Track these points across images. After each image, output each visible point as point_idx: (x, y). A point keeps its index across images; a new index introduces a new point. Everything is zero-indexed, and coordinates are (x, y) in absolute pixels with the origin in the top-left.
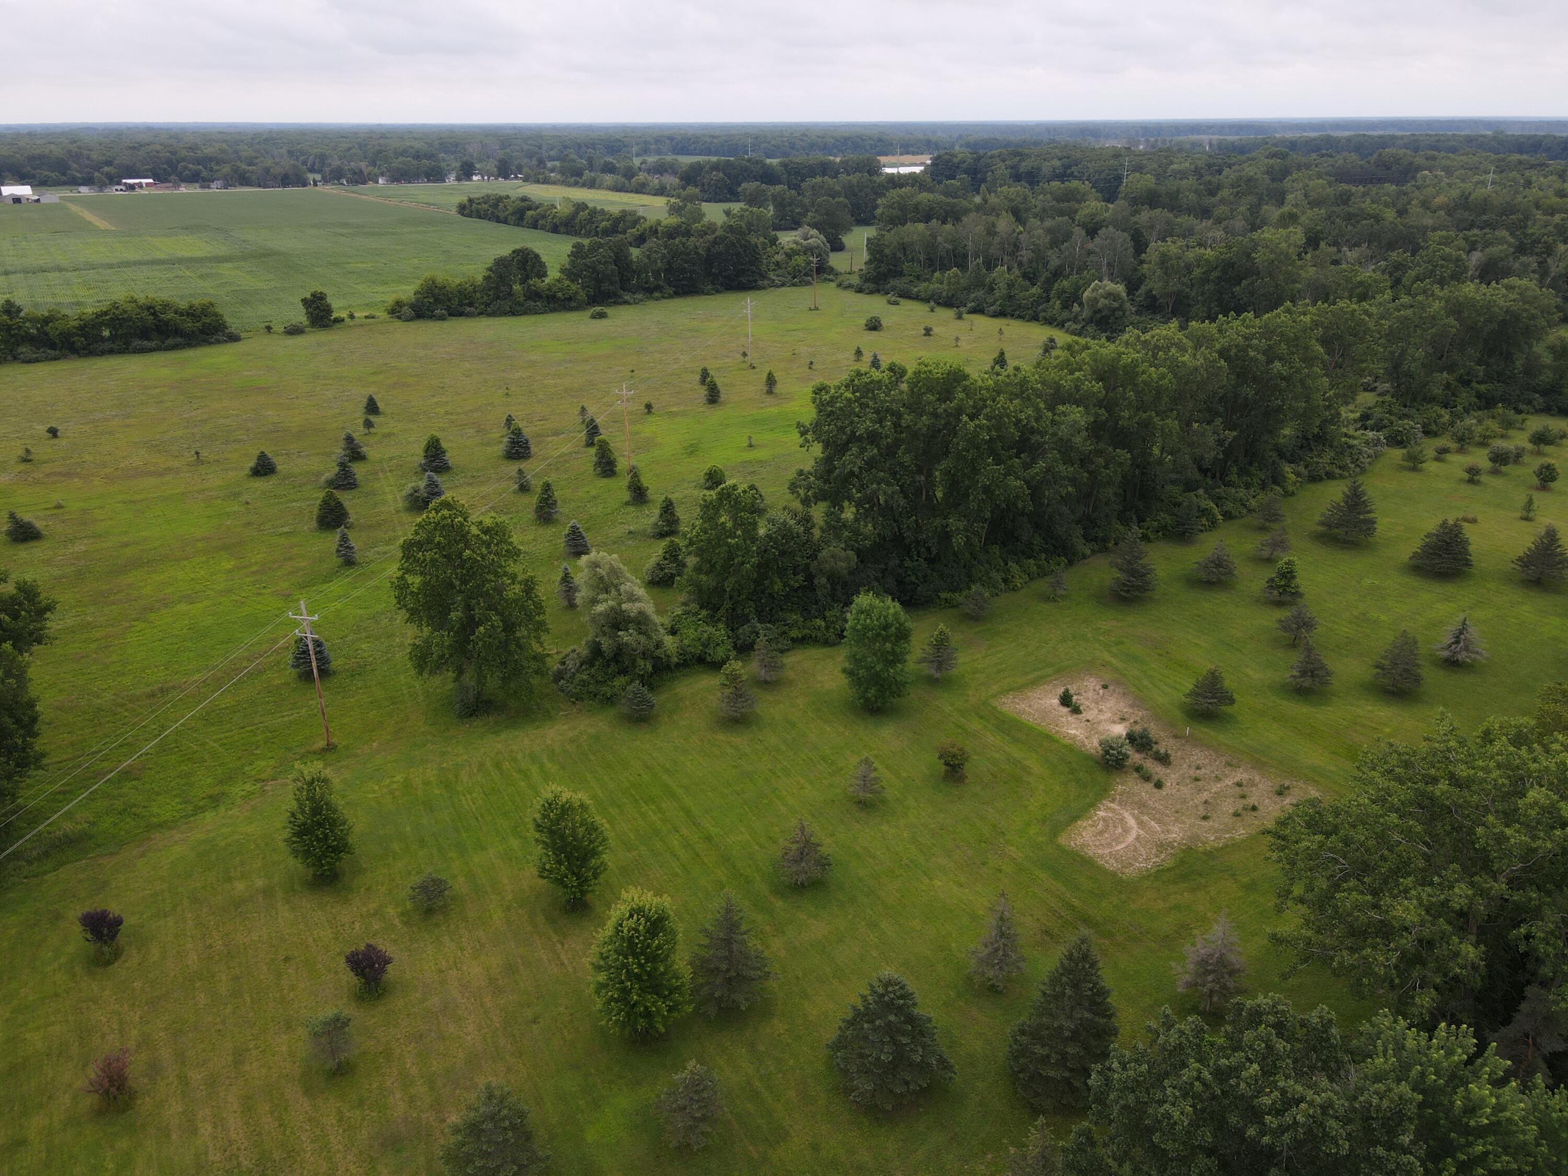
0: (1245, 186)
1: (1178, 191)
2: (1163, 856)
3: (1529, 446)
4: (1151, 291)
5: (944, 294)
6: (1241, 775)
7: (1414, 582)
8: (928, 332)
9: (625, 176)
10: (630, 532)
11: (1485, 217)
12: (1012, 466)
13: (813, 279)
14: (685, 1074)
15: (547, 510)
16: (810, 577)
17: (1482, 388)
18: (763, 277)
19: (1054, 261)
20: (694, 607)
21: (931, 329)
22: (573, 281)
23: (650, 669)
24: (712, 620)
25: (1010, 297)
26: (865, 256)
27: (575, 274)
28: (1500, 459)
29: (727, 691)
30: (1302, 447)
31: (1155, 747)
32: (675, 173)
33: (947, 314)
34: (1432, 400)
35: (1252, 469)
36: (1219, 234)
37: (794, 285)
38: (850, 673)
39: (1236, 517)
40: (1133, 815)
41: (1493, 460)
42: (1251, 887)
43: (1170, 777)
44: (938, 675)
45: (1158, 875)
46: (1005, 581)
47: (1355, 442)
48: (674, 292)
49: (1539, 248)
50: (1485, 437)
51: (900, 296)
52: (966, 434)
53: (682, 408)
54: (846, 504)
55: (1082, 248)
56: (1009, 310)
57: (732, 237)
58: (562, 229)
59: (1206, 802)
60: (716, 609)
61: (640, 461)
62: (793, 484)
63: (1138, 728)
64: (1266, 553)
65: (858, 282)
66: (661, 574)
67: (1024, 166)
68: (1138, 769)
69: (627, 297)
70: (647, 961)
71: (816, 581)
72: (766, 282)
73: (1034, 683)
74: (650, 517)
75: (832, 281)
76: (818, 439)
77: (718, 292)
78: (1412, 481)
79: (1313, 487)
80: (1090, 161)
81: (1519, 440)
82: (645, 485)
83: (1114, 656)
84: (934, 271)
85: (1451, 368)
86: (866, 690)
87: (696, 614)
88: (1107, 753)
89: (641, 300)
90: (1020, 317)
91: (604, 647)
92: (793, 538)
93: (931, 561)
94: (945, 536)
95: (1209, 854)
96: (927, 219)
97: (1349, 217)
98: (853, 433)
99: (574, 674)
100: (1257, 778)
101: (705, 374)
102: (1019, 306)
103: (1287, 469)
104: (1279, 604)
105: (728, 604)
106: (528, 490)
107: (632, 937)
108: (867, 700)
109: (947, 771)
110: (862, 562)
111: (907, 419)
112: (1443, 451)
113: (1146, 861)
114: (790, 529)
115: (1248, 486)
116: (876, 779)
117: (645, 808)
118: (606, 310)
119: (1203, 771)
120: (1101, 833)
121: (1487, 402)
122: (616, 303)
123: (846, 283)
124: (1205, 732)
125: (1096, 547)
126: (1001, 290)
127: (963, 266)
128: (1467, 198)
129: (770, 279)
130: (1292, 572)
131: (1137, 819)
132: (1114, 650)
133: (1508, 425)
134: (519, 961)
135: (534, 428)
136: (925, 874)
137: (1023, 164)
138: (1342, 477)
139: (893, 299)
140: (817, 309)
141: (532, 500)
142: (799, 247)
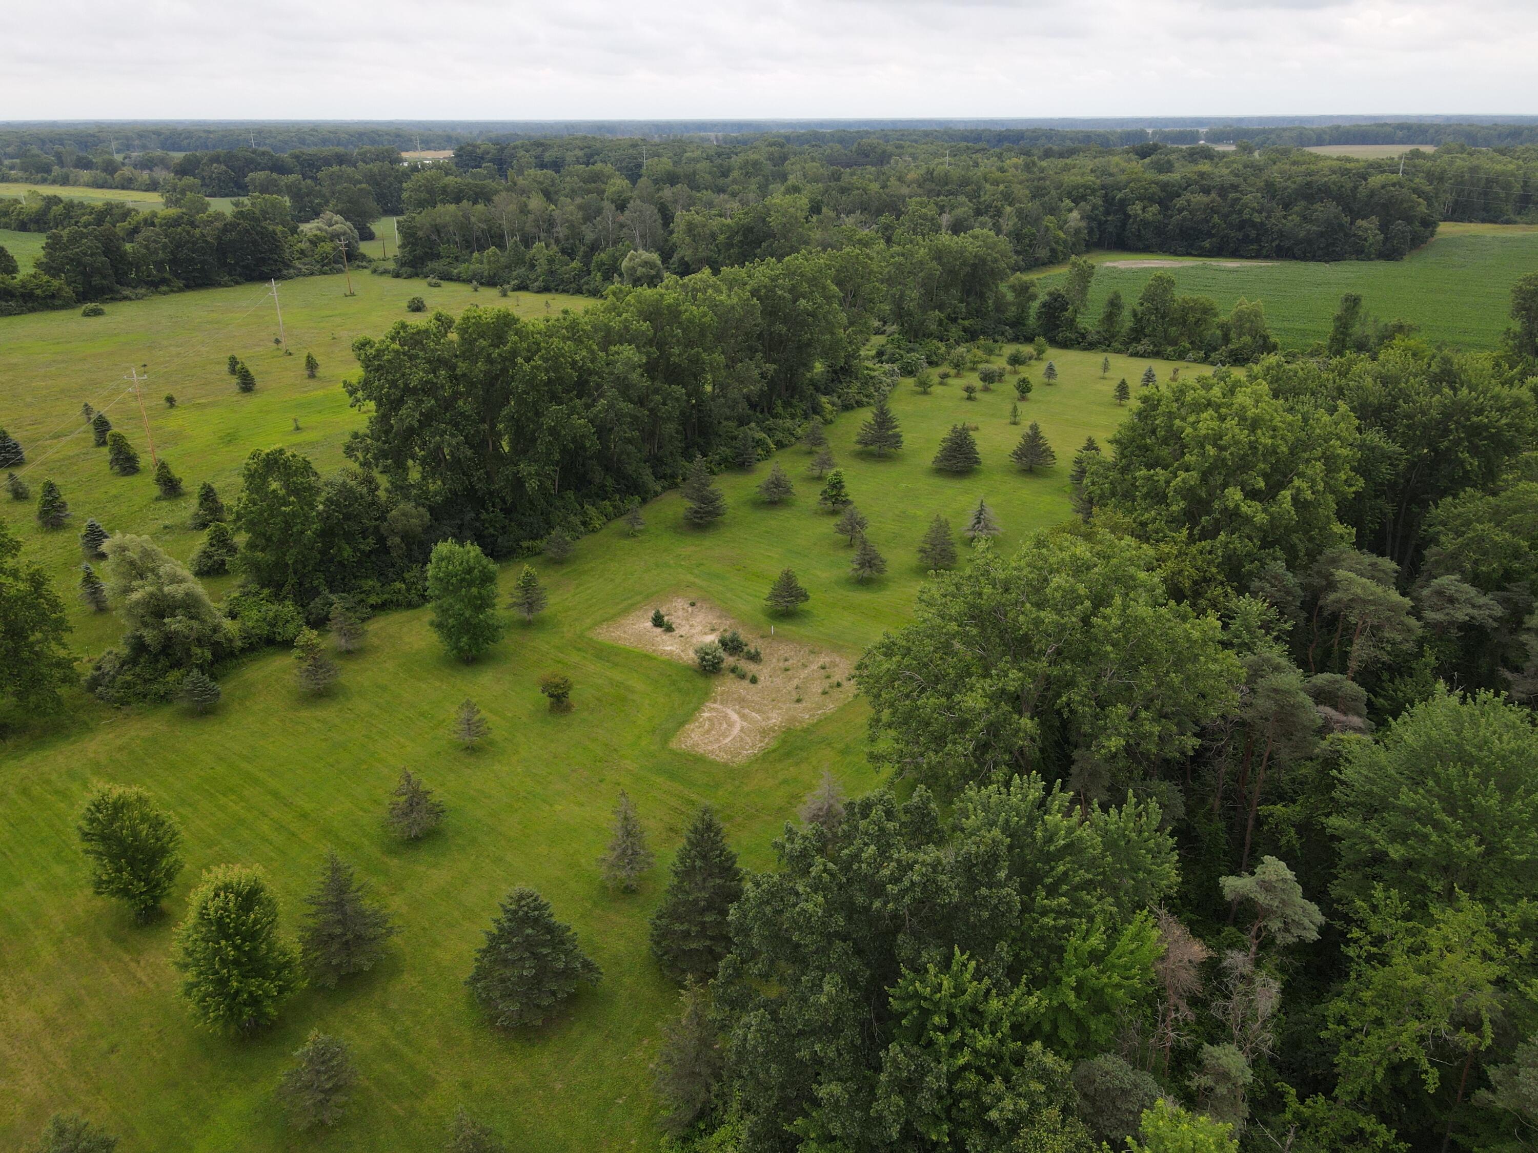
0: (752, 169)
1: (694, 173)
2: (766, 740)
3: (1009, 368)
4: (683, 258)
5: (486, 273)
6: (823, 659)
7: (939, 481)
9: (105, 170)
10: (166, 527)
11: (947, 188)
12: (575, 407)
13: (344, 267)
14: (309, 1046)
15: (54, 514)
16: (381, 540)
17: (966, 323)
18: (288, 266)
19: (590, 237)
20: (254, 587)
22: (53, 276)
23: (210, 657)
24: (277, 597)
25: (552, 272)
26: (397, 239)
27: (55, 269)
28: (988, 378)
29: (305, 666)
30: (833, 381)
31: (746, 649)
32: (167, 167)
33: (491, 292)
34: (930, 335)
35: (794, 401)
36: (736, 205)
37: (325, 273)
38: (439, 626)
39: (786, 446)
40: (735, 710)
41: (984, 379)
42: (846, 751)
43: (762, 671)
44: (531, 617)
45: (766, 757)
46: (584, 523)
47: (876, 373)
48: (185, 285)
49: (992, 212)
50: (975, 363)
51: (441, 278)
52: (524, 376)
53: (211, 399)
54: (410, 462)
55: (614, 222)
56: (552, 285)
57: (245, 224)
58: (32, 226)
59: (797, 688)
60: (280, 586)
61: (167, 454)
62: (348, 447)
63: (728, 635)
64: (816, 472)
65: (394, 267)
66: (210, 563)
67: (548, 156)
68: (733, 670)
69: (127, 292)
70: (244, 940)
71: (389, 543)
72: (292, 271)
73: (626, 612)
74: (189, 507)
75: (365, 267)
76: (369, 397)
77: (237, 283)
78: (925, 402)
79: (847, 414)
80: (610, 151)
81: (999, 363)
82: (177, 476)
83: (697, 576)
84: (472, 252)
85: (941, 307)
86: (458, 640)
87: (257, 593)
88: (703, 659)
90: (565, 291)
91: (148, 640)
92: (356, 499)
93: (507, 511)
94: (518, 483)
95: (806, 731)
96: (458, 200)
97: (843, 191)
98: (406, 385)
99: (114, 677)
100: (837, 659)
101: (233, 362)
102: (562, 281)
103: (824, 399)
104: (834, 513)
105: (292, 579)
106: (26, 498)
107: (221, 918)
108: (460, 650)
109: (552, 703)
110: (436, 520)
111: (462, 367)
112: (945, 376)
113: (753, 747)
114: (351, 490)
115: (793, 417)
116: (480, 720)
117: (223, 800)
118: (101, 307)
119: (791, 661)
120: (708, 731)
121: (971, 336)
122: (113, 299)
123: (381, 269)
124: (787, 628)
125: (666, 484)
126: (542, 266)
127: (501, 246)
128: (932, 174)
129: (294, 268)
130: (840, 482)
131: (738, 713)
132: (696, 571)
133: (990, 352)
134: (83, 992)
135: (25, 433)
136: (544, 801)
137: (547, 154)
138: (869, 404)
139: (434, 281)
140: (353, 295)
141: (33, 508)
142: (324, 234)
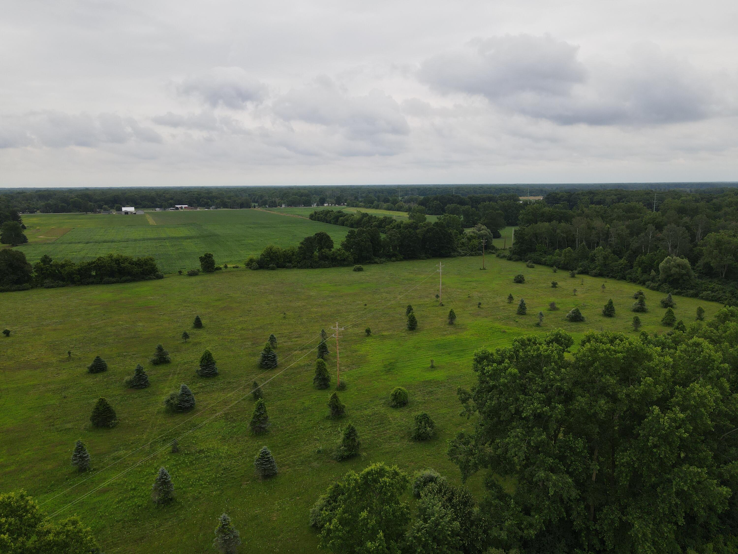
4: (707, 263)
5: (562, 262)
8: (554, 285)
10: (318, 452)
13: (483, 253)
18: (454, 250)
19: (634, 245)
21: (556, 284)
22: (347, 250)
25: (605, 265)
26: (513, 240)
27: (348, 247)
32: (417, 202)
33: (566, 274)
37: (472, 255)
48: (404, 258)
51: (534, 263)
53: (390, 333)
55: (653, 237)
56: (605, 273)
57: (437, 229)
65: (509, 254)
67: (596, 199)
69: (377, 260)
72: (456, 253)
74: (338, 438)
75: (494, 253)
77: (428, 258)
82: (344, 404)
84: (555, 249)
89: (385, 262)
90: (612, 277)
96: (550, 220)
101: (409, 309)
102: (612, 271)
118: (362, 266)
122: (370, 263)
123: (502, 255)
126: (599, 260)
127: (573, 247)
129: (458, 252)
139: (530, 264)
140: (484, 269)
142: (475, 235)
